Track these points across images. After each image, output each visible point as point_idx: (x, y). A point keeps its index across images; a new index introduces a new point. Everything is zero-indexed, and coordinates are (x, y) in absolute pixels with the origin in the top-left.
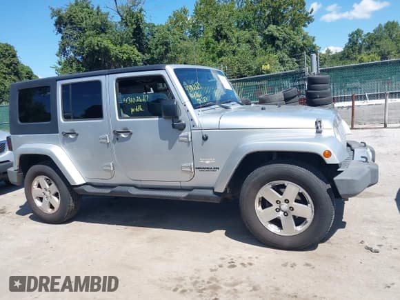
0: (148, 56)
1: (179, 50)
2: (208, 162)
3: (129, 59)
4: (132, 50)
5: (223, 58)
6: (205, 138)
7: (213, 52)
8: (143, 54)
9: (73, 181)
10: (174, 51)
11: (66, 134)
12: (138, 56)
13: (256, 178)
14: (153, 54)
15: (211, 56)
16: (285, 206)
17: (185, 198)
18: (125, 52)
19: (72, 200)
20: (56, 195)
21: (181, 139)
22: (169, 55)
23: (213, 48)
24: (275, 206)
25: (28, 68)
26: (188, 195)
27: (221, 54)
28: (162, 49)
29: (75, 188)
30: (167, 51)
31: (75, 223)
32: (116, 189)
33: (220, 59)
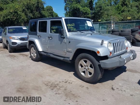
0: (93, 11)
1: (105, 9)
2: (70, 50)
3: (86, 12)
4: (88, 9)
5: (124, 13)
6: (70, 42)
7: (120, 11)
8: (92, 11)
9: (39, 50)
10: (103, 10)
11: (38, 36)
12: (89, 11)
13: (79, 57)
14: (95, 11)
15: (118, 12)
16: (87, 68)
17: (63, 60)
18: (85, 10)
19: (39, 55)
20: (36, 53)
21: (63, 41)
22: (101, 11)
23: (120, 9)
24: (84, 67)
25: (57, 14)
26: (63, 59)
27: (123, 11)
28: (99, 9)
29: (39, 52)
30: (101, 10)
31: (40, 62)
32: (48, 54)
33: (122, 13)
